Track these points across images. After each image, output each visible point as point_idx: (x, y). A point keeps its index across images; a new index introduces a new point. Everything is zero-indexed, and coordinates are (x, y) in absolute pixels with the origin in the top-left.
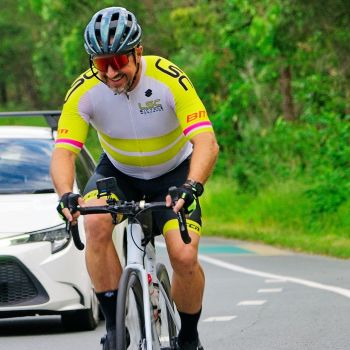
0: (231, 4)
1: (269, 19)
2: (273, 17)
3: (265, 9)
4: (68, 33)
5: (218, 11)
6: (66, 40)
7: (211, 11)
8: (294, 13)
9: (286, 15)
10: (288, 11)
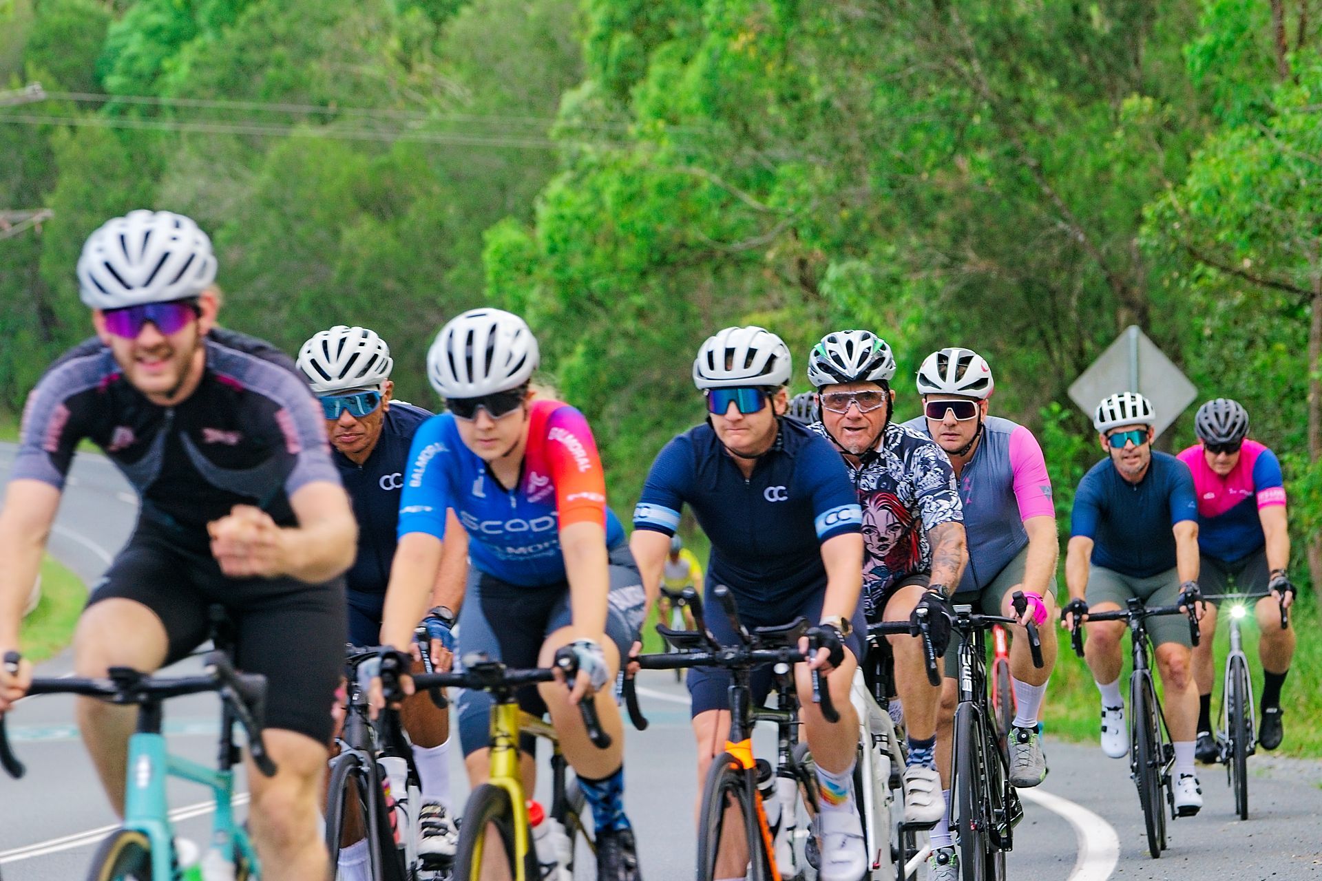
0: (841, 307)
1: (904, 332)
2: (912, 329)
3: (898, 315)
4: (568, 352)
5: (820, 318)
6: (565, 363)
7: (808, 317)
8: (947, 322)
9: (933, 326)
10: (936, 318)
